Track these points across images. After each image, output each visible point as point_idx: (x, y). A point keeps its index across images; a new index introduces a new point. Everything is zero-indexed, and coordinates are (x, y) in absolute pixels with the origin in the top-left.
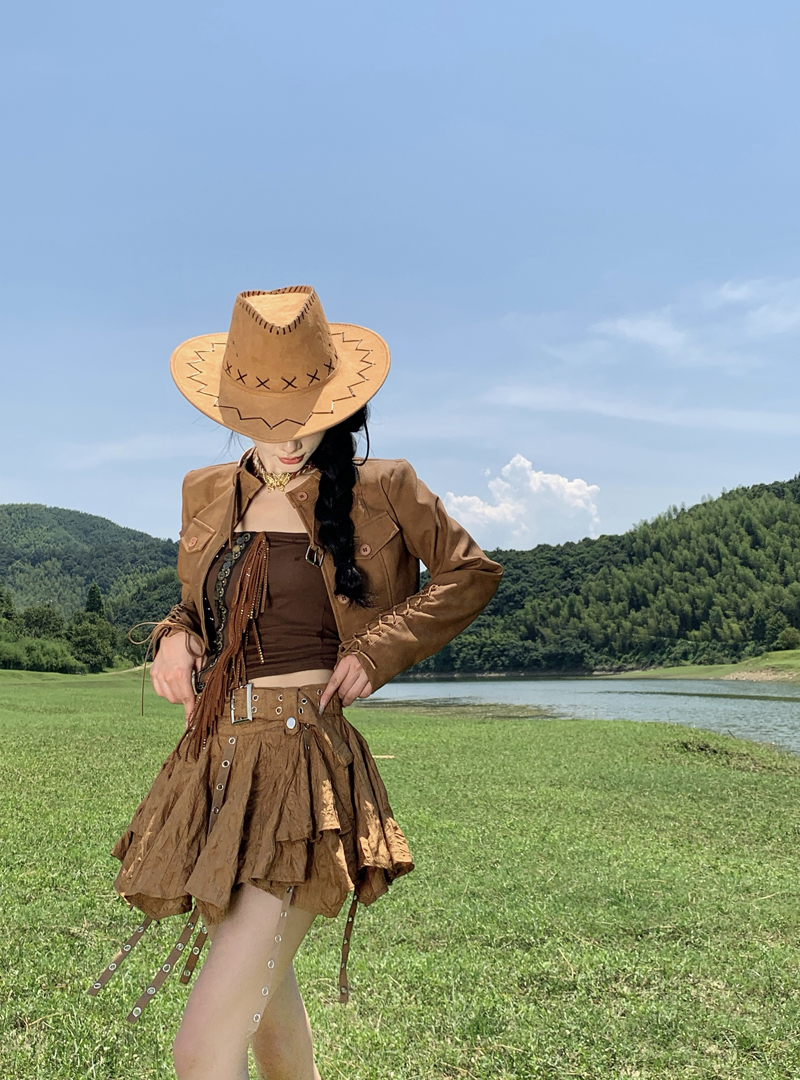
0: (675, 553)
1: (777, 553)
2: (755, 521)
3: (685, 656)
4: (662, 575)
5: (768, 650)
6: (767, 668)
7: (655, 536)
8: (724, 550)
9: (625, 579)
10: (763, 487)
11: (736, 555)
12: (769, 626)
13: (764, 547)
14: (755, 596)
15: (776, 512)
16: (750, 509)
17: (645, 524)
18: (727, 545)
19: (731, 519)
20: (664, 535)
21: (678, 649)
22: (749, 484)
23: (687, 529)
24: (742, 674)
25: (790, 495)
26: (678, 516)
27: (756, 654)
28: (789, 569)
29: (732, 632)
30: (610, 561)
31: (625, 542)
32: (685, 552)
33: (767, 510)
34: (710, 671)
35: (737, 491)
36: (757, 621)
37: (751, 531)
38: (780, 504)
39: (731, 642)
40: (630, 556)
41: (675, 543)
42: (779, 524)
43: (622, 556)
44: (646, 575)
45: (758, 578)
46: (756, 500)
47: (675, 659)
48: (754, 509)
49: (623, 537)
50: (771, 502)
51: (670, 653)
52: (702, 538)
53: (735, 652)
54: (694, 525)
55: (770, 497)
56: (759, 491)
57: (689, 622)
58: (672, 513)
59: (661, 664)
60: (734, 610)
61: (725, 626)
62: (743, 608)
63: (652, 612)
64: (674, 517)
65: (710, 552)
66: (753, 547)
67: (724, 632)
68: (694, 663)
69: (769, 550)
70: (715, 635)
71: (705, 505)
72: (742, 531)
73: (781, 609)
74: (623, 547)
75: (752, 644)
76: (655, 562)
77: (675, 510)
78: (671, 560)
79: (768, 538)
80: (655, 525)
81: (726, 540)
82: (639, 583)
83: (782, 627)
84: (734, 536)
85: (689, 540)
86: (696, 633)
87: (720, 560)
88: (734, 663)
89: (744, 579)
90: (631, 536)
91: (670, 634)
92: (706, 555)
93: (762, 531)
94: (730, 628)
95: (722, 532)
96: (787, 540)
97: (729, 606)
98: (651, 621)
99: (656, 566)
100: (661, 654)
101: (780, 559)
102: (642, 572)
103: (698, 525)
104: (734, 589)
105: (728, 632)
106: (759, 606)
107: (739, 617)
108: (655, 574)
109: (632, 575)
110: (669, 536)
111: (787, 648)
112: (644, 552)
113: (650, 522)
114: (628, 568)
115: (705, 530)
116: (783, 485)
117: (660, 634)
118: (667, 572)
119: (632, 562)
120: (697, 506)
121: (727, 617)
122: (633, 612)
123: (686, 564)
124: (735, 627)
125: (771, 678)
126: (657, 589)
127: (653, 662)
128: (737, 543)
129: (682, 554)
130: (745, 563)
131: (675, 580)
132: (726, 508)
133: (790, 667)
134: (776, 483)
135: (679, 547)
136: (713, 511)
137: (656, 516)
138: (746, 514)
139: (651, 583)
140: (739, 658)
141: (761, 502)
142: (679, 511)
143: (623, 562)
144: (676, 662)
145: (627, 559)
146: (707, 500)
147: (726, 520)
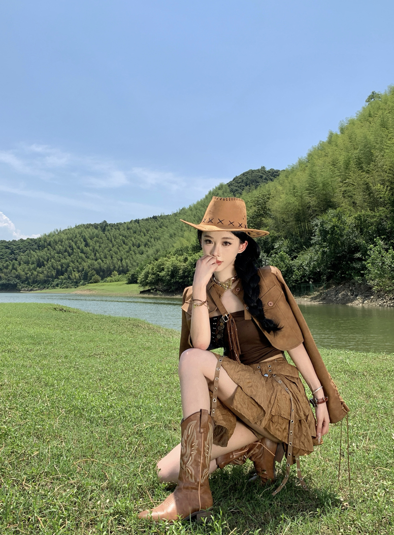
0: (56, 246)
1: (94, 249)
2: (87, 237)
3: (57, 285)
4: (50, 254)
5: (88, 283)
6: (88, 289)
7: (49, 240)
8: (74, 246)
9: (36, 256)
10: (90, 225)
11: (79, 249)
12: (89, 275)
13: (89, 246)
14: (85, 264)
15: (94, 234)
16: (85, 232)
17: (45, 235)
18: (76, 245)
19: (78, 235)
20: (52, 240)
21: (55, 283)
22: (85, 223)
23: (62, 238)
24: (78, 292)
25: (100, 228)
26: (58, 233)
27: (84, 285)
28: (97, 255)
29: (75, 276)
30: (31, 248)
31: (37, 241)
32: (60, 246)
33: (91, 233)
34: (66, 291)
35: (81, 226)
36: (85, 273)
37: (85, 240)
38: (96, 231)
39: (75, 280)
40: (38, 247)
41: (56, 243)
42: (95, 238)
43: (35, 246)
44: (44, 255)
45: (86, 257)
46: (88, 229)
47: (53, 286)
48: (87, 232)
49: (36, 240)
50: (93, 230)
51: (52, 284)
52: (67, 242)
53: (76, 284)
54: (64, 237)
55: (93, 228)
56: (88, 226)
57: (60, 273)
58: (56, 232)
59: (48, 288)
60: (77, 269)
61: (73, 275)
62: (80, 268)
63: (46, 268)
64: (57, 233)
65: (70, 247)
66: (85, 246)
67: (73, 277)
68: (60, 288)
69: (91, 248)
70: (69, 278)
71: (69, 229)
72: (82, 240)
73: (94, 269)
74: (36, 243)
75: (82, 281)
76: (48, 250)
77: (57, 231)
78: (54, 249)
79: (91, 243)
80: (49, 236)
81: (76, 244)
82: (42, 257)
83: (93, 275)
84: (78, 242)
85: (62, 242)
86: (62, 277)
87: (73, 251)
88: (76, 288)
89: (81, 258)
90: (40, 239)
91: (52, 277)
92: (68, 248)
93: (89, 241)
94: (75, 275)
95: (74, 240)
96: (98, 244)
97: (75, 267)
98: (45, 272)
99: (49, 252)
100: (48, 284)
101: (94, 251)
102: (42, 253)
103: (66, 237)
104: (77, 261)
105: (74, 277)
106: (86, 268)
107: (79, 272)
108: (48, 254)
109: (39, 254)
110: (54, 240)
111: (95, 283)
112: (44, 245)
113: (47, 234)
114: (37, 251)
115: (68, 239)
116: (98, 225)
117: (48, 277)
118: (52, 254)
119: (39, 249)
120: (66, 230)
121: (74, 271)
122: (38, 268)
123: (60, 251)
124: (77, 275)
125: (88, 293)
126: (48, 260)
127: (45, 287)
128: (80, 245)
129: (59, 247)
130: (82, 252)
131: (56, 257)
132: (77, 231)
133: (95, 289)
134: (95, 224)
135: (58, 245)
136: (72, 232)
137: (49, 232)
138: (84, 234)
139: (46, 258)
140: (78, 286)
141: (89, 230)
142: (59, 231)
143: (36, 249)
144: (54, 287)
145: (37, 248)
146: (70, 228)
147: (76, 236)
